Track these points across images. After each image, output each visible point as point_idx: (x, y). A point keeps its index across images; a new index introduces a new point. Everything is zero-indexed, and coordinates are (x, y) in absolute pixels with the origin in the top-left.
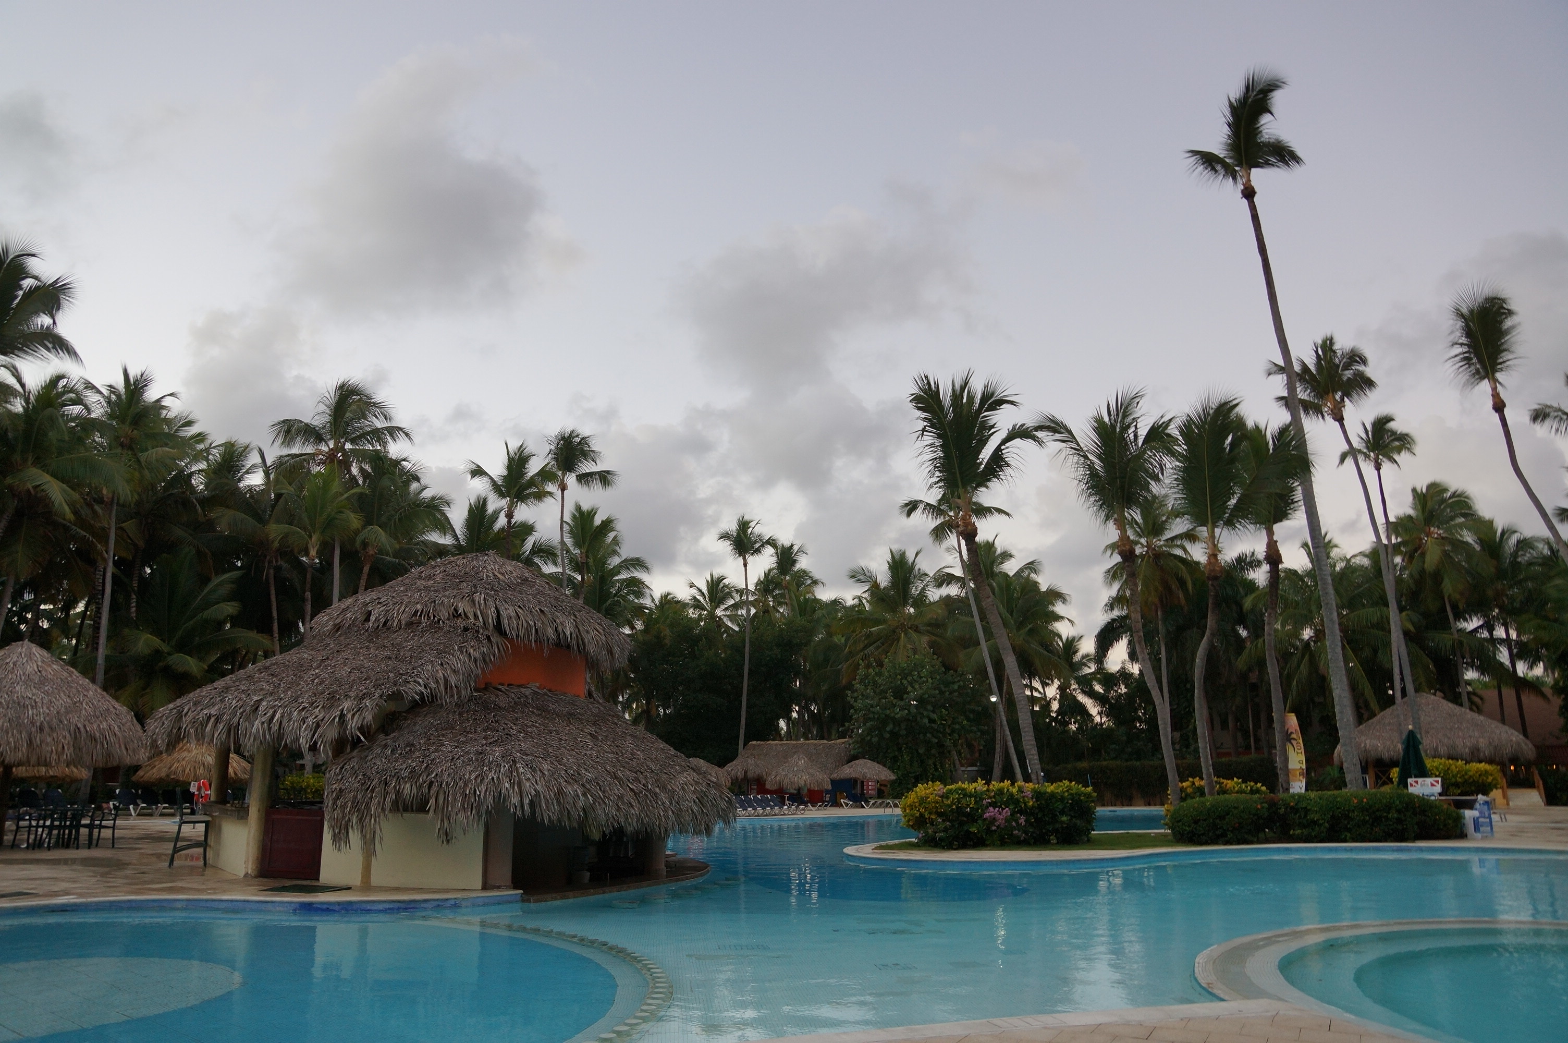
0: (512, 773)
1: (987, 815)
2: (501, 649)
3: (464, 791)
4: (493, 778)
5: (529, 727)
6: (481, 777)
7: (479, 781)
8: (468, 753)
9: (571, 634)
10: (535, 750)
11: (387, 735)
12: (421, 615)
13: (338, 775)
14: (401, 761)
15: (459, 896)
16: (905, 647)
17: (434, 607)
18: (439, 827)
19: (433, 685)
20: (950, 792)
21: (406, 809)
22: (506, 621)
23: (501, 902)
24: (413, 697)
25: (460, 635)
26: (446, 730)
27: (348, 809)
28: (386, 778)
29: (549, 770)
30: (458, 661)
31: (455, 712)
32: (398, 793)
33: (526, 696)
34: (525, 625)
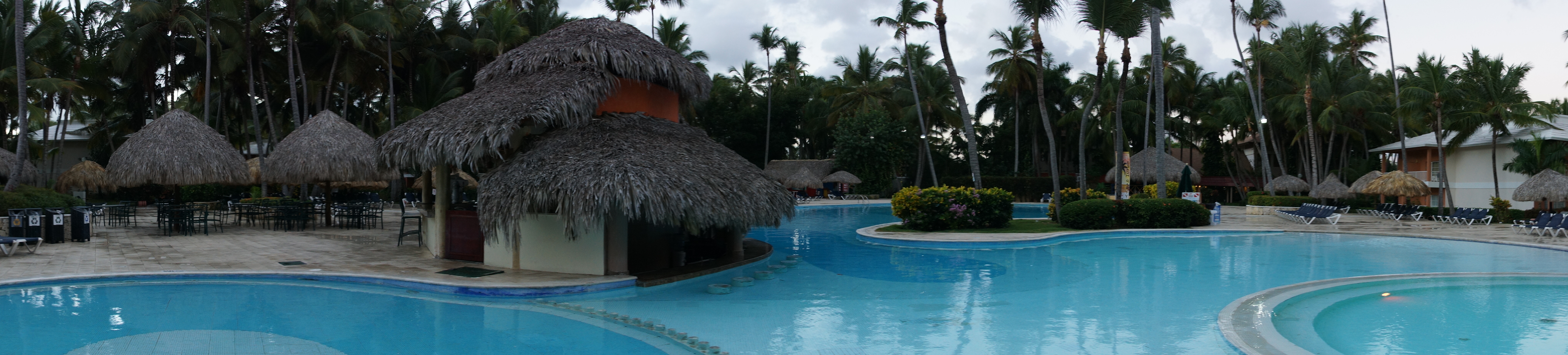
0: (624, 181)
1: (951, 209)
2: (613, 84)
3: (585, 197)
4: (609, 186)
5: (638, 143)
6: (599, 185)
7: (597, 188)
8: (587, 165)
9: (668, 71)
10: (643, 161)
11: (524, 153)
12: (549, 61)
13: (486, 185)
14: (534, 173)
15: (585, 283)
16: (867, 105)
17: (558, 54)
18: (566, 227)
19: (558, 111)
20: (926, 193)
21: (540, 211)
22: (615, 61)
23: (620, 287)
24: (542, 121)
25: (579, 73)
26: (570, 147)
27: (494, 212)
28: (523, 187)
29: (656, 178)
30: (578, 92)
31: (578, 133)
32: (533, 199)
33: (634, 121)
34: (631, 64)
